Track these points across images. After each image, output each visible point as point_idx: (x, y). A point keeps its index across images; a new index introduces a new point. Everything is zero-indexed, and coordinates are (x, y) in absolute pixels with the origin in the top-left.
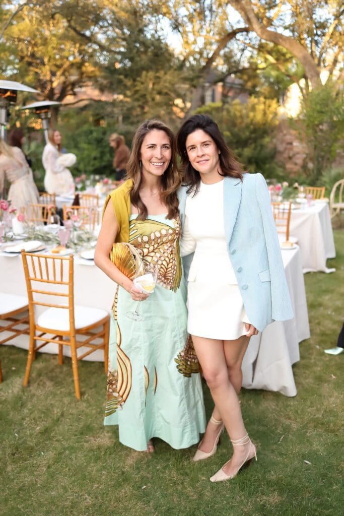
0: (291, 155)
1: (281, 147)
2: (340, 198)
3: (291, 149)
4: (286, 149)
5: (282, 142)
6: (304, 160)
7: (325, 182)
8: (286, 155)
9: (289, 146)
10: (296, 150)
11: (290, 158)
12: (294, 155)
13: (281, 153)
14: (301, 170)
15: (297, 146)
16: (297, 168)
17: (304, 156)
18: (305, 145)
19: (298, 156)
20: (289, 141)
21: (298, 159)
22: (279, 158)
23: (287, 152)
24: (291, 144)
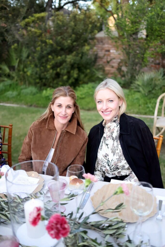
0: (109, 60)
1: (101, 54)
2: (163, 112)
3: (109, 55)
4: (105, 55)
5: (102, 49)
6: (119, 64)
7: (139, 85)
8: (105, 60)
9: (107, 53)
10: (112, 55)
11: (108, 62)
12: (111, 60)
13: (101, 58)
14: (116, 72)
15: (113, 53)
16: (113, 70)
17: (119, 61)
18: (120, 52)
19: (114, 61)
20: (107, 49)
21: (114, 63)
22: (100, 63)
23: (105, 57)
24: (108, 51)
